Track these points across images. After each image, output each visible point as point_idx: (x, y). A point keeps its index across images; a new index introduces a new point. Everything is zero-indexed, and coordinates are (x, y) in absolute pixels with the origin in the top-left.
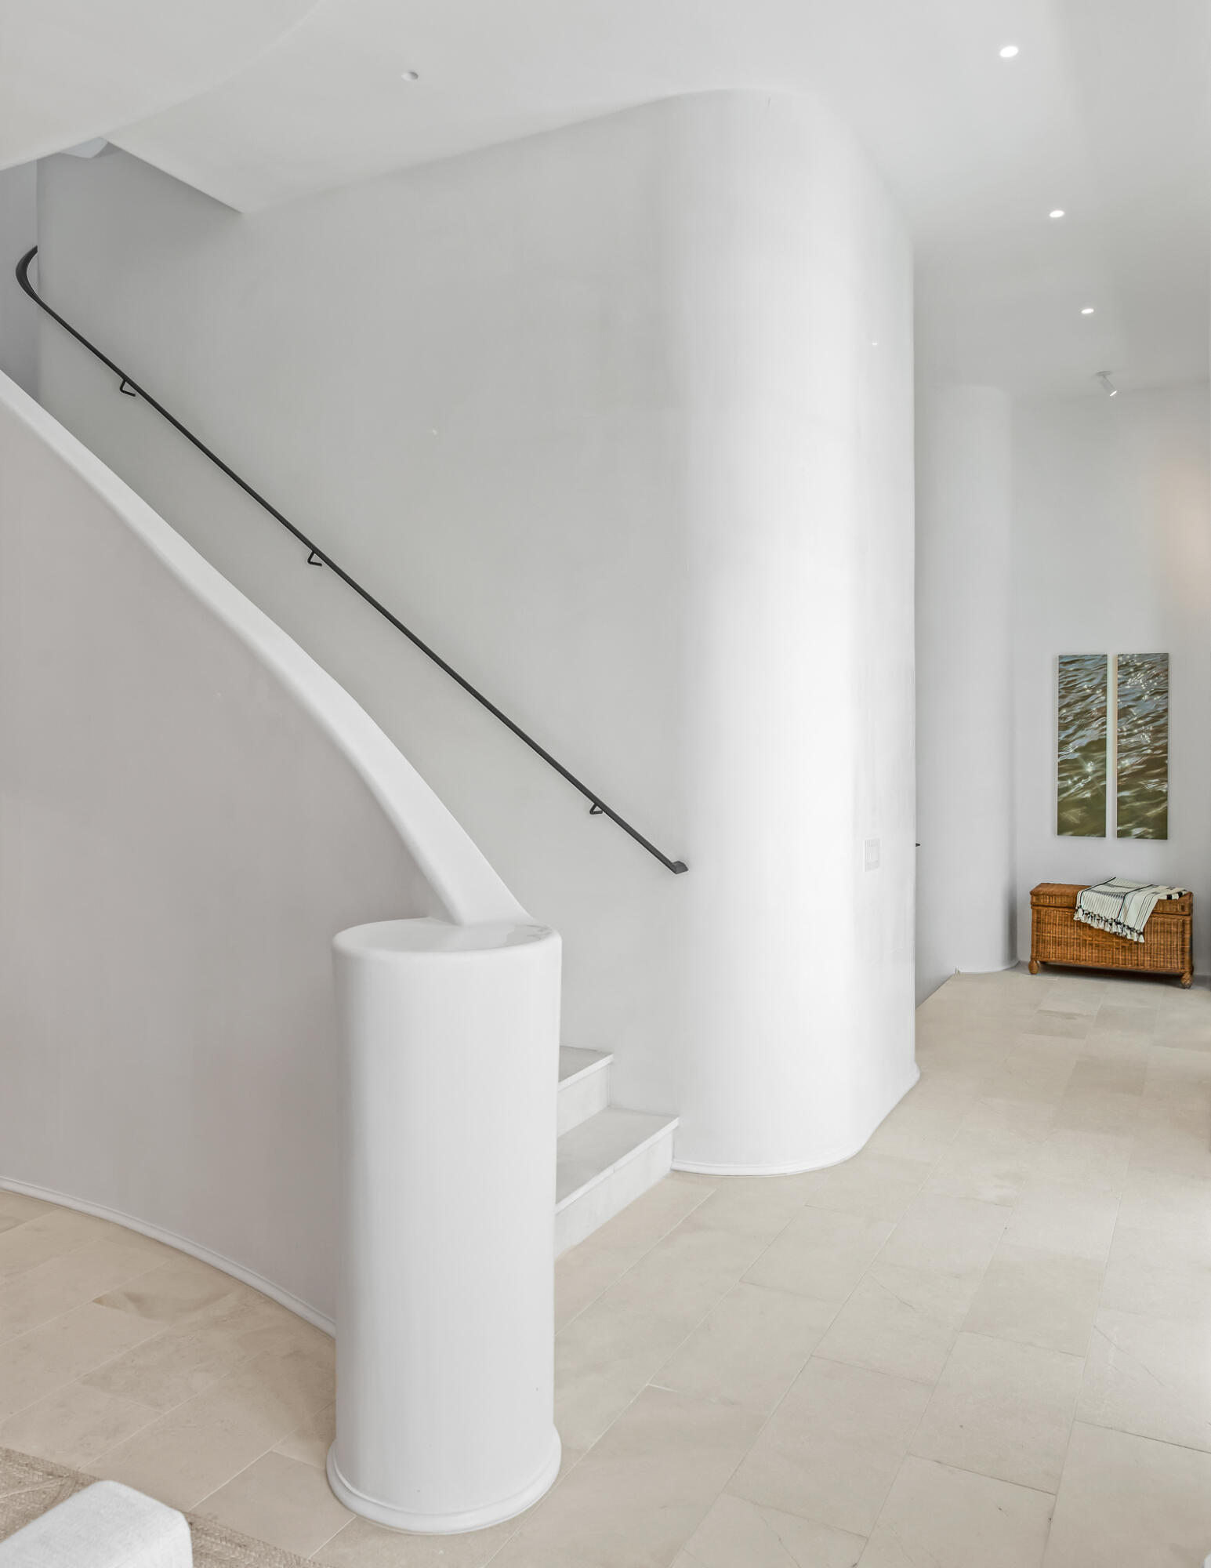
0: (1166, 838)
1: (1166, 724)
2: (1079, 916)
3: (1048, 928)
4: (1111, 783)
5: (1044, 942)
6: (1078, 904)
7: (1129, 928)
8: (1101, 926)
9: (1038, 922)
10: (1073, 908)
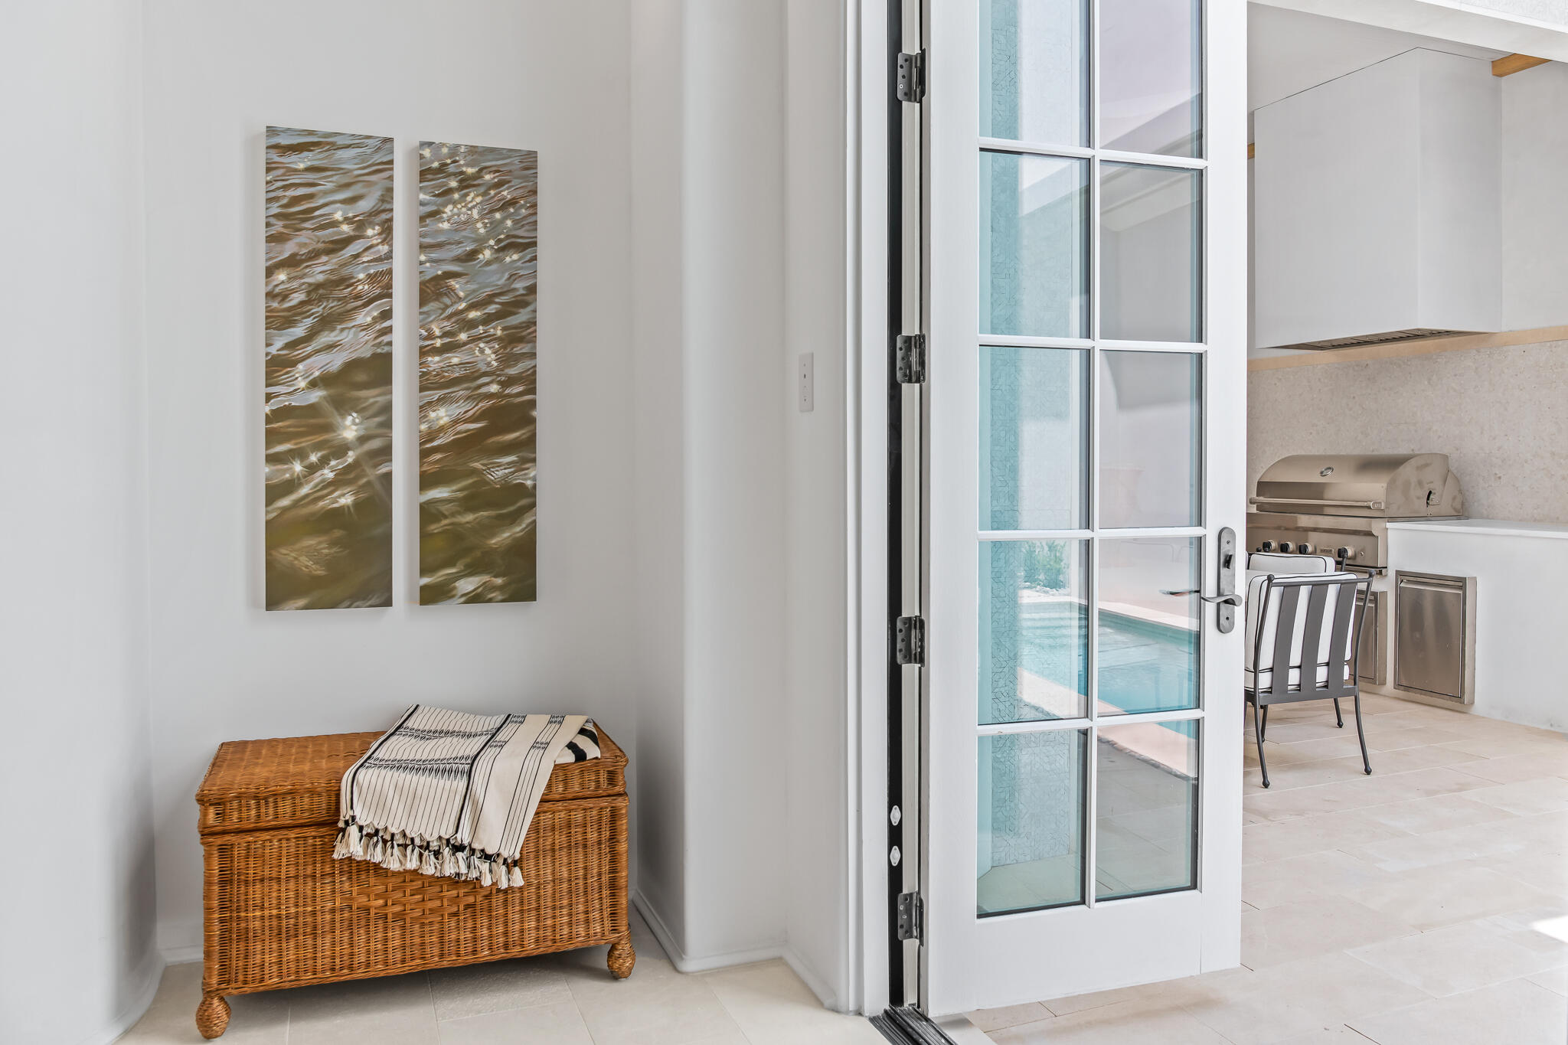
2: (353, 846)
3: (254, 891)
4: (402, 467)
5: (244, 936)
6: (345, 813)
7: (486, 857)
8: (412, 864)
9: (225, 881)
10: (331, 824)
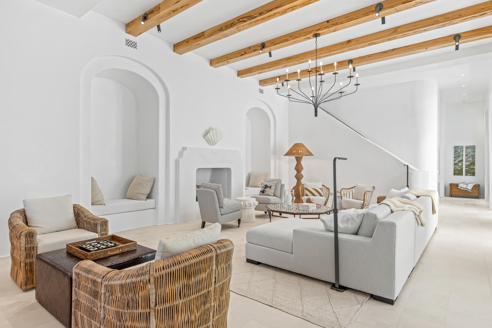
0: (475, 176)
1: (475, 157)
2: (459, 187)
3: (453, 189)
4: (464, 167)
5: (452, 192)
6: (459, 185)
7: (468, 189)
8: (463, 189)
9: (451, 189)
10: (458, 186)
